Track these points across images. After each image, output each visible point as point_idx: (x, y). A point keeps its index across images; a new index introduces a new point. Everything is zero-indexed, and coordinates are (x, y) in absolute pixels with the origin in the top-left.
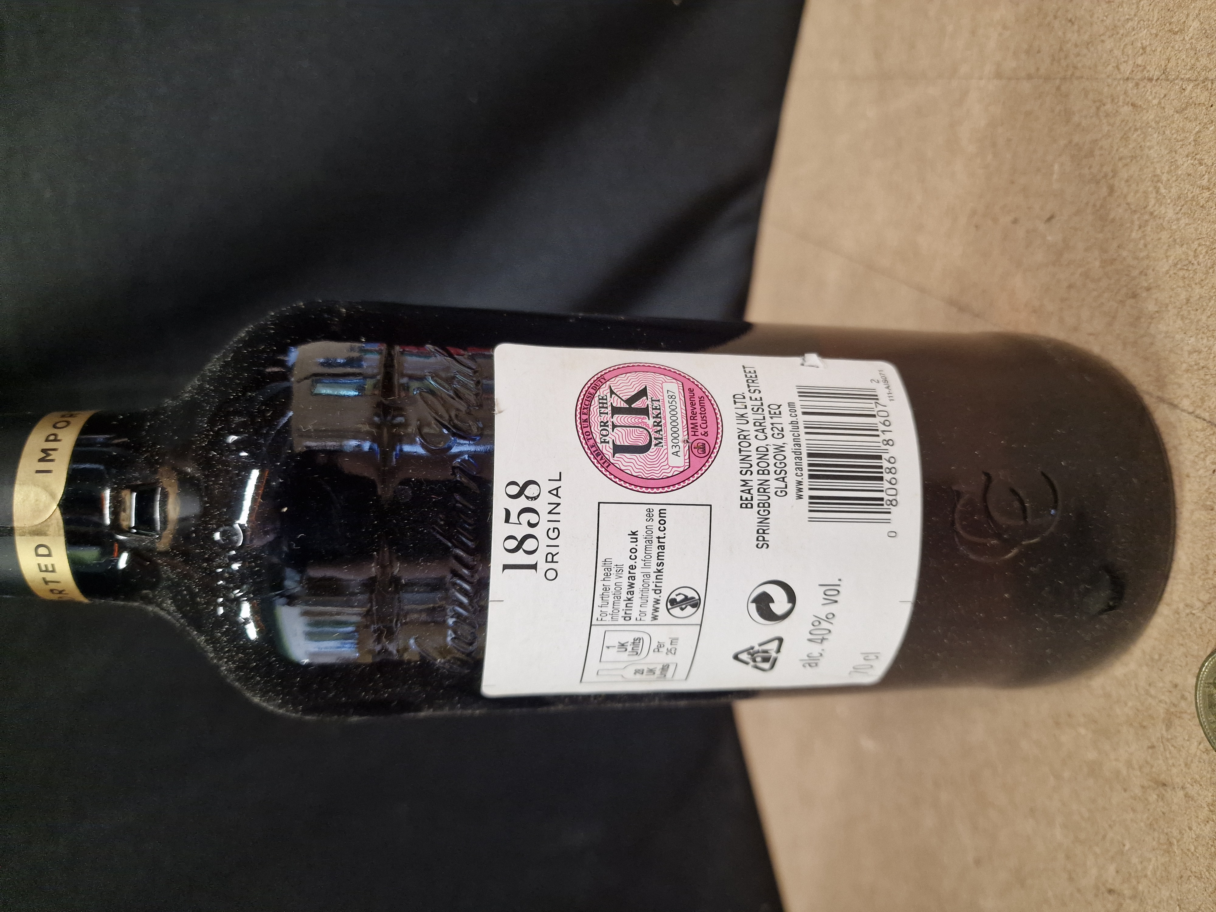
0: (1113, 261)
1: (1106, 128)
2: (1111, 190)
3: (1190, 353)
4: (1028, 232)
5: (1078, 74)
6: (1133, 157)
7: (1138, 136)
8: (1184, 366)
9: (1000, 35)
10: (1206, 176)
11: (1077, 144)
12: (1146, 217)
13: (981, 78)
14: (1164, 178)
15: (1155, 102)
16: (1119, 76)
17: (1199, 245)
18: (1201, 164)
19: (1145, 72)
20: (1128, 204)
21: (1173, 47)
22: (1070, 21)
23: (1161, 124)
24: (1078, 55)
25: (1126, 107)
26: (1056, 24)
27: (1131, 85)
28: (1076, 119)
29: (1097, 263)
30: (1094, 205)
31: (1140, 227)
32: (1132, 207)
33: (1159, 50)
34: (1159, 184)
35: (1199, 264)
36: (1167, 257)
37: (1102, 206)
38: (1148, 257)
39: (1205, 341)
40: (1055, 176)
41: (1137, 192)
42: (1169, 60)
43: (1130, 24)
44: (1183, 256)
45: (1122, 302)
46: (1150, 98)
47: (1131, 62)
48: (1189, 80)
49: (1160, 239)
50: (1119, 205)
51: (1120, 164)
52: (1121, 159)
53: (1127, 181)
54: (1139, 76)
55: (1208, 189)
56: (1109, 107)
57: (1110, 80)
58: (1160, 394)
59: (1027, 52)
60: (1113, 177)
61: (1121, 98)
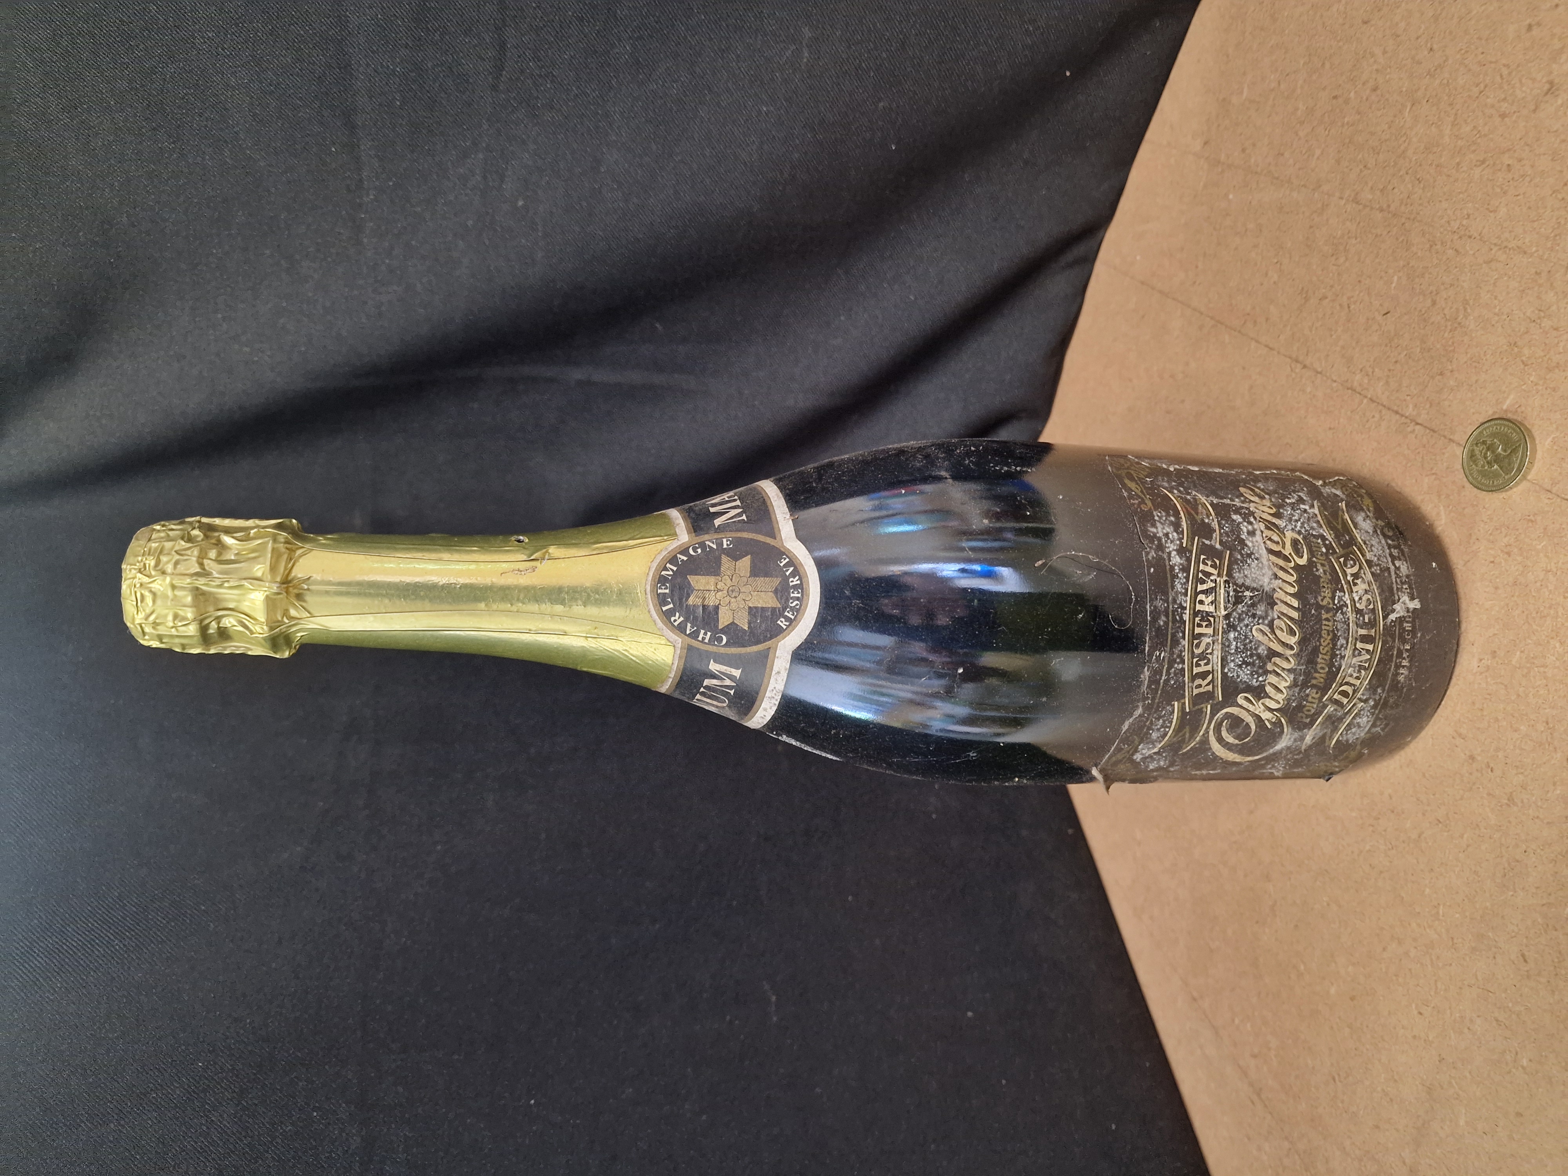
0: (1429, 350)
1: (1435, 261)
2: (1434, 303)
3: (1473, 414)
4: (1368, 319)
5: (1419, 218)
6: (1452, 285)
7: (1458, 271)
8: (1469, 421)
9: (1361, 171)
10: (1498, 307)
11: (1413, 267)
12: (1456, 325)
13: (1341, 198)
14: (1471, 302)
15: (1471, 252)
16: (1449, 229)
17: (1488, 348)
18: (1496, 299)
19: (1467, 231)
20: (1445, 314)
21: (1488, 220)
22: (1418, 179)
23: (1473, 268)
24: (1421, 205)
25: (1451, 251)
26: (1407, 178)
27: (1456, 237)
28: (1414, 249)
29: (1418, 349)
30: (1421, 311)
31: (1451, 331)
32: (1448, 317)
33: (1478, 220)
34: (1467, 306)
35: (1486, 360)
36: (1467, 353)
37: (1426, 312)
38: (1454, 351)
39: (1484, 407)
40: (1394, 285)
41: (1451, 308)
42: (1484, 227)
43: (1461, 196)
44: (1477, 354)
45: (1433, 377)
46: (1468, 248)
47: (1458, 222)
48: (1495, 244)
49: (1463, 341)
50: (1438, 314)
51: (1442, 287)
52: (1443, 284)
53: (1446, 299)
54: (1462, 233)
55: (1498, 315)
56: (1438, 247)
57: (1442, 230)
58: (1451, 437)
59: (1381, 191)
60: (1437, 294)
61: (1448, 244)
